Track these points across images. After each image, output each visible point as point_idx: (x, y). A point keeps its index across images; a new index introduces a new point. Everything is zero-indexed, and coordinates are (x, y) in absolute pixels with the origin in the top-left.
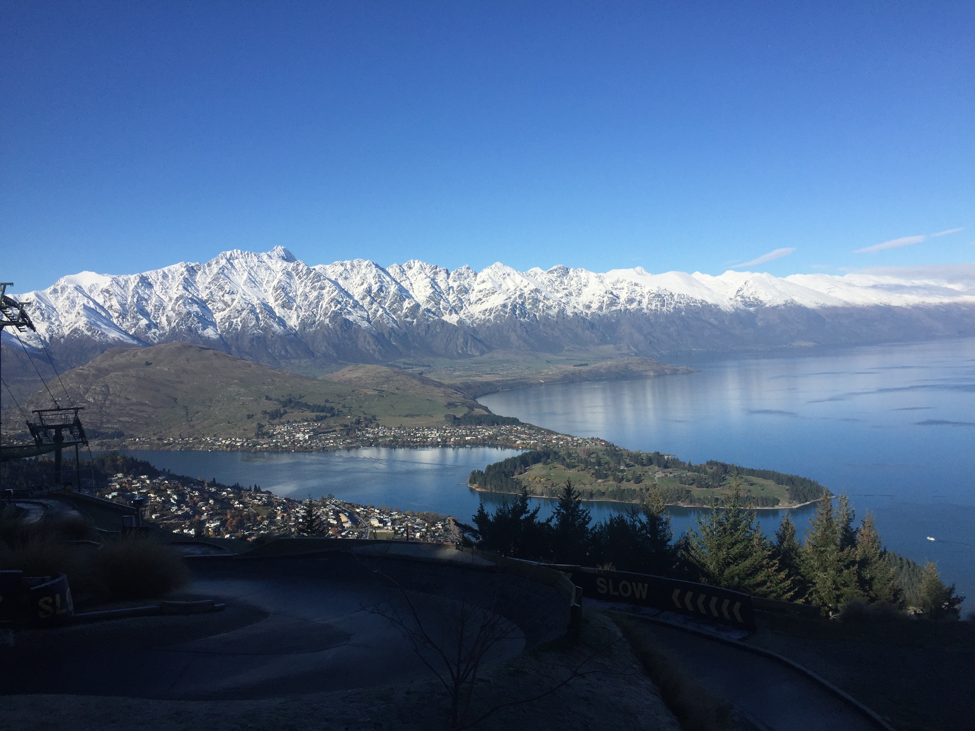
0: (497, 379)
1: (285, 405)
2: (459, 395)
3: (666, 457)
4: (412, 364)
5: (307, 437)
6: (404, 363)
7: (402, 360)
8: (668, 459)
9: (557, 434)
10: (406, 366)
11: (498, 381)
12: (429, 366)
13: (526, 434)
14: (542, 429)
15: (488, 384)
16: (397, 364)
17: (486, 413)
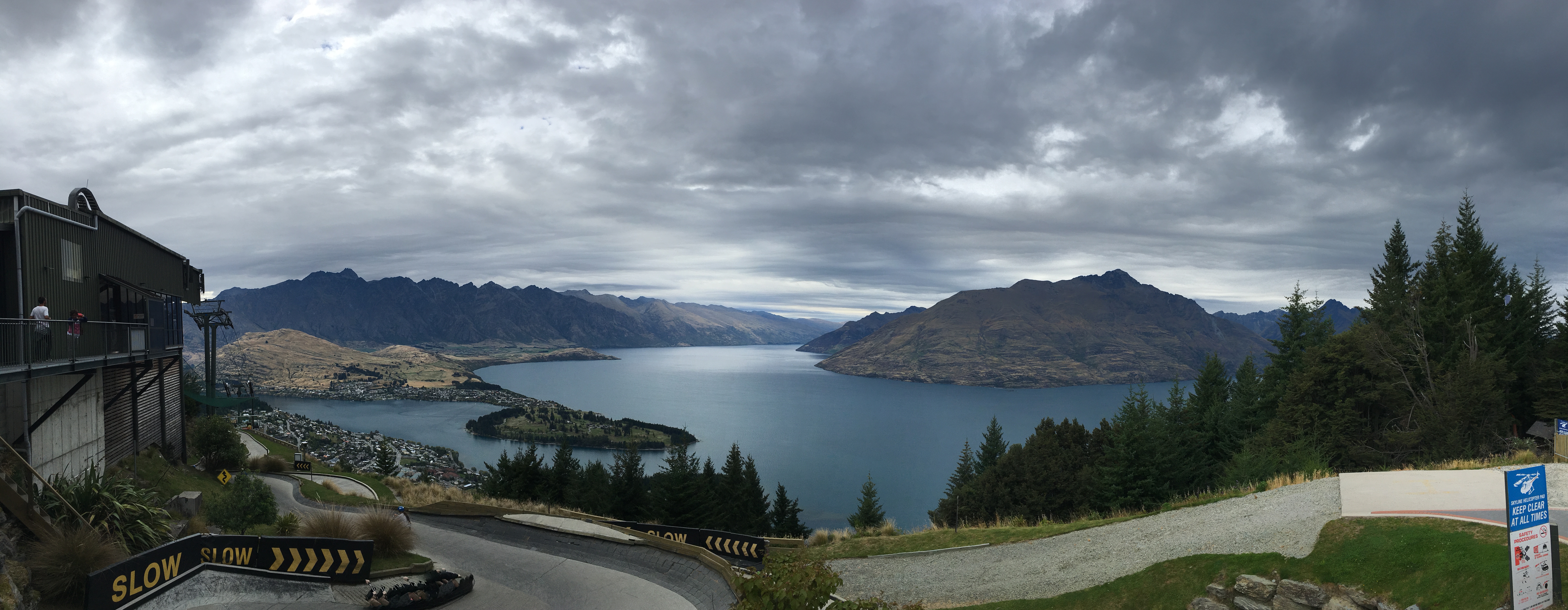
0: (487, 358)
1: (348, 369)
2: (462, 368)
3: (596, 415)
4: (432, 346)
5: (362, 391)
6: (427, 346)
7: (425, 343)
8: (598, 416)
9: (525, 397)
10: (428, 348)
11: (488, 360)
12: (443, 348)
13: (505, 396)
14: (516, 394)
15: (483, 362)
16: (422, 346)
17: (480, 381)
